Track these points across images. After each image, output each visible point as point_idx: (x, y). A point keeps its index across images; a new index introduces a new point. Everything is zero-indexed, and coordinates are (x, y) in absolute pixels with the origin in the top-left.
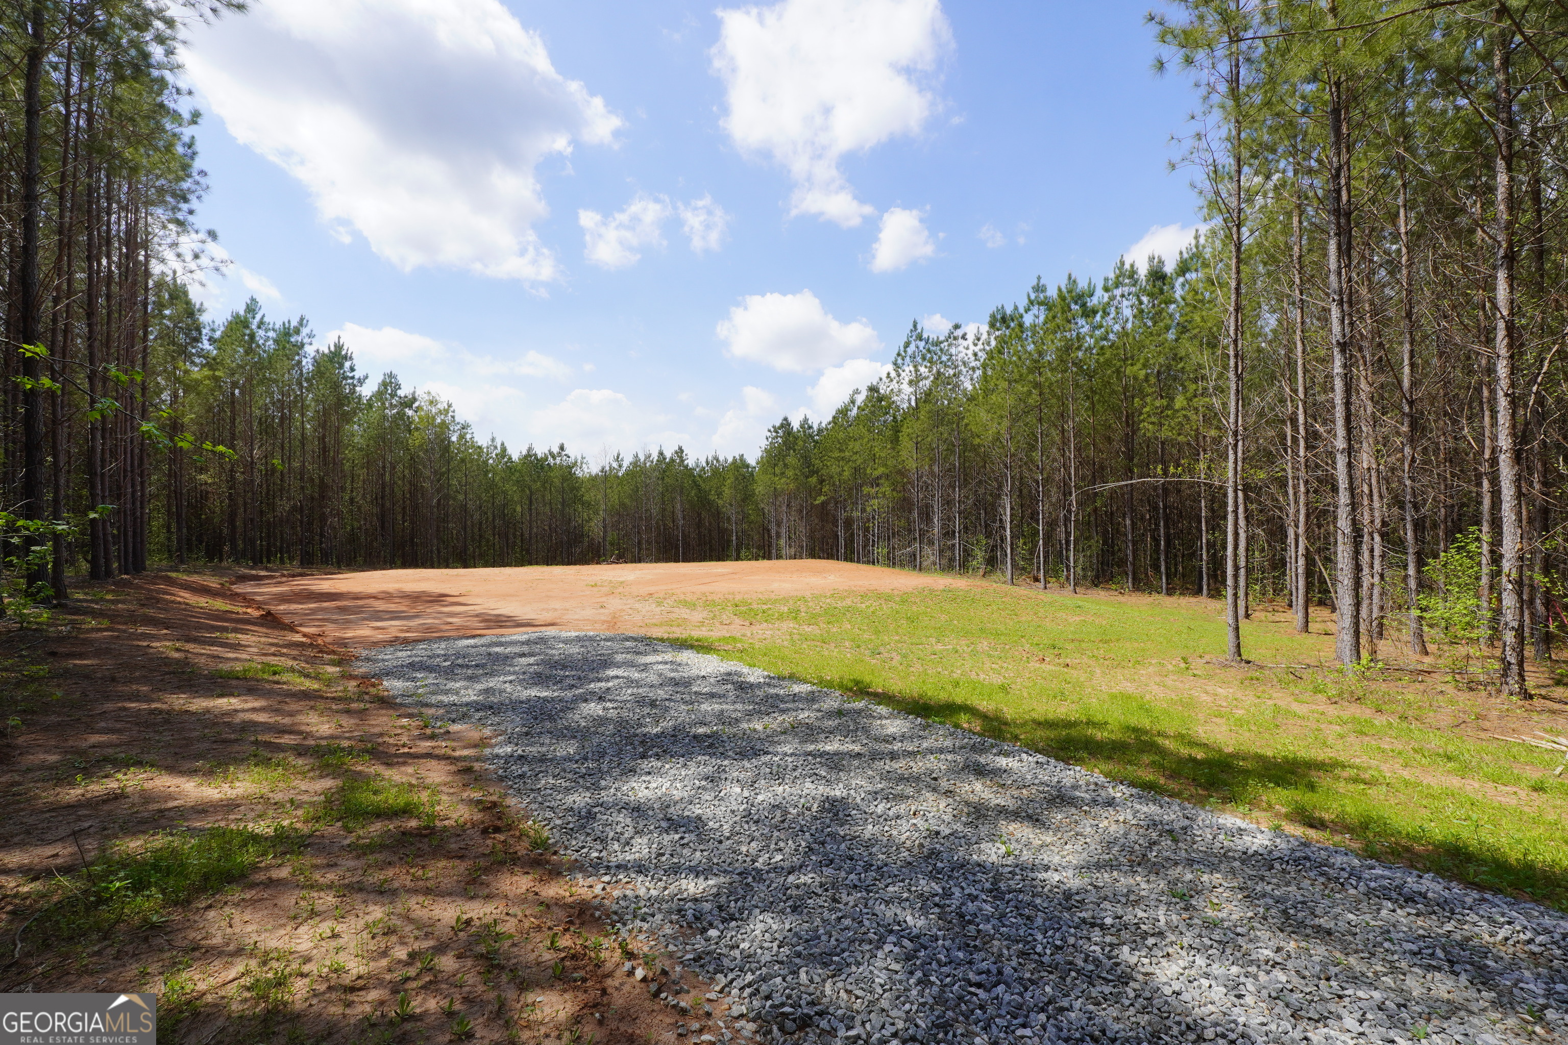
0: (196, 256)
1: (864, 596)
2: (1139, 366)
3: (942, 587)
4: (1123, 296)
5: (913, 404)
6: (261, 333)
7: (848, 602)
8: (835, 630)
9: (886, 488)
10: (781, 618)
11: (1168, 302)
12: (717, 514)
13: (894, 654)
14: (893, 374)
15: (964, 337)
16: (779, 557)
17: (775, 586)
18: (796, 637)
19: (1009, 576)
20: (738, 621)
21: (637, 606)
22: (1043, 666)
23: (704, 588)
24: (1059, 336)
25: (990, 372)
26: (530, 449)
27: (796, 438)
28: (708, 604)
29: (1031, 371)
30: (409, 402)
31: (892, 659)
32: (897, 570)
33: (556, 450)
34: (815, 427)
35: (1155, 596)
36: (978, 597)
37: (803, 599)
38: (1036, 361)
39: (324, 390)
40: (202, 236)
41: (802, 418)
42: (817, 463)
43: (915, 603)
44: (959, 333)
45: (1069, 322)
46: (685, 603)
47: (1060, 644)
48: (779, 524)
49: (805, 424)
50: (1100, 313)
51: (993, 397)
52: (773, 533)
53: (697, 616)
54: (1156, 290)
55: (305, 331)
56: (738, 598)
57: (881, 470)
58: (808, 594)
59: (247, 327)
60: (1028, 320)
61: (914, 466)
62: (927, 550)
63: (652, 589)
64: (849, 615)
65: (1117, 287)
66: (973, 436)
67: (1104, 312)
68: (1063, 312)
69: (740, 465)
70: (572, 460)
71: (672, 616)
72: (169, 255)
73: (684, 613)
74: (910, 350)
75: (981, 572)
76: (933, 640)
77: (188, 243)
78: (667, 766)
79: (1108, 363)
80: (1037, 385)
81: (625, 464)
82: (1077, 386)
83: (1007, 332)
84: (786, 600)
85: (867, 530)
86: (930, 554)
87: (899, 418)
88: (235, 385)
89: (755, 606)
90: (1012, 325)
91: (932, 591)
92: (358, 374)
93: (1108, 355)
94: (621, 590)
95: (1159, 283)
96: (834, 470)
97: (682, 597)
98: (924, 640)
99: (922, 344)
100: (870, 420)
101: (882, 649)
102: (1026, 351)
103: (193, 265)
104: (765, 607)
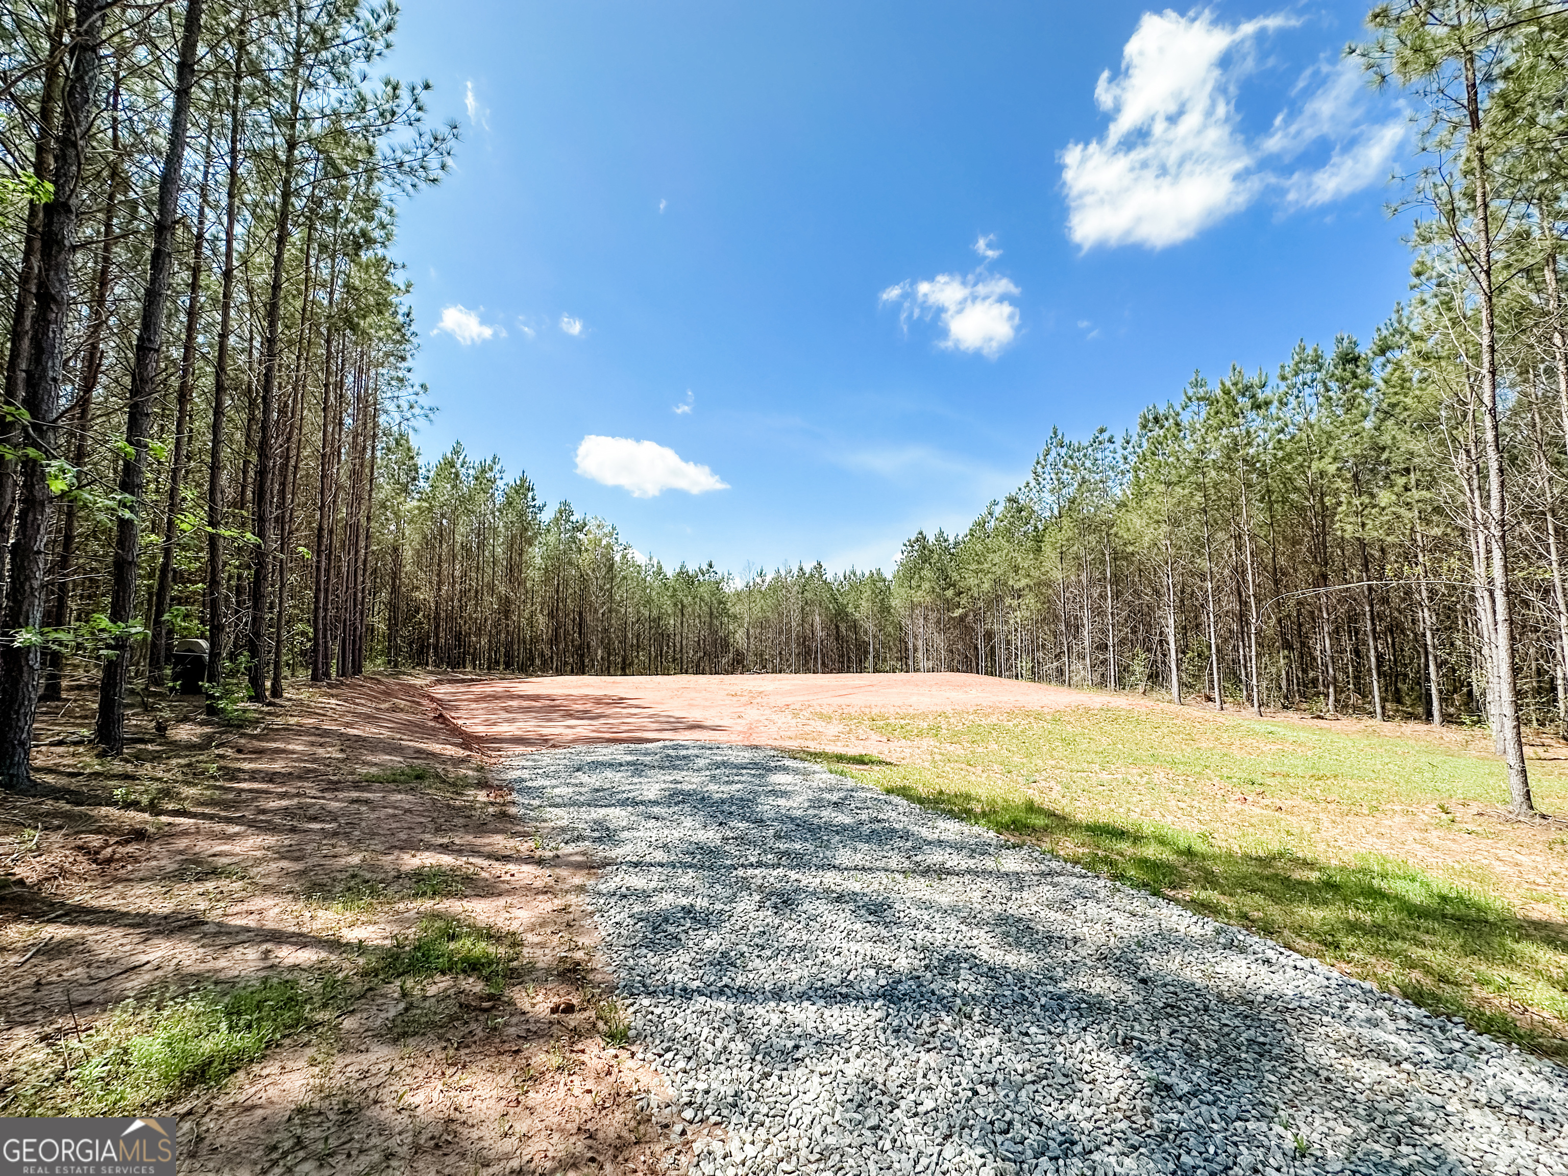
0: (411, 407)
1: (1010, 714)
2: (1327, 460)
3: (1098, 706)
4: (1304, 384)
5: (1056, 512)
6: (463, 470)
7: (994, 719)
8: (980, 750)
9: (1030, 599)
10: (920, 734)
11: (1365, 387)
12: (855, 626)
13: (1052, 783)
14: (1033, 484)
15: (1111, 441)
16: (917, 670)
17: (913, 700)
18: (938, 757)
19: (1176, 694)
20: (874, 737)
21: (774, 717)
22: (1245, 807)
23: (841, 701)
24: (1224, 432)
25: (1142, 475)
26: (683, 566)
27: (932, 552)
28: (844, 718)
29: (1192, 471)
30: (580, 528)
31: (1051, 789)
32: (1044, 686)
33: (705, 567)
34: (951, 540)
35: (1366, 721)
36: (1143, 718)
37: (942, 714)
38: (1197, 461)
39: (512, 517)
40: (417, 388)
41: (937, 531)
42: (955, 576)
43: (1069, 722)
44: (1106, 436)
45: (1236, 415)
46: (821, 716)
47: (1259, 779)
48: (915, 637)
49: (941, 537)
50: (1276, 403)
51: (1149, 501)
52: (910, 646)
53: (833, 729)
54: (1348, 375)
55: (497, 468)
56: (875, 711)
57: (1024, 582)
58: (949, 710)
59: (453, 466)
60: (1186, 418)
61: (1060, 577)
62: (1077, 666)
63: (789, 700)
64: (995, 734)
65: (1297, 374)
66: (1125, 544)
67: (1281, 402)
68: (1228, 406)
69: (876, 579)
70: (719, 576)
71: (806, 728)
72: (390, 406)
73: (819, 725)
74: (1050, 459)
75: (1141, 689)
76: (1097, 768)
77: (406, 395)
78: (786, 925)
79: (1289, 458)
80: (1200, 487)
81: (768, 579)
82: (1249, 486)
83: (1161, 432)
84: (924, 716)
85: (1008, 643)
86: (1080, 669)
87: (1041, 527)
88: (443, 516)
89: (892, 721)
90: (1167, 424)
91: (1087, 710)
92: (538, 503)
93: (1288, 449)
94: (759, 700)
95: (1350, 367)
96: (972, 581)
97: (818, 709)
98: (1085, 765)
99: (1063, 451)
100: (1008, 530)
101: (1037, 777)
102: (1185, 451)
103: (409, 415)
104: (903, 722)
